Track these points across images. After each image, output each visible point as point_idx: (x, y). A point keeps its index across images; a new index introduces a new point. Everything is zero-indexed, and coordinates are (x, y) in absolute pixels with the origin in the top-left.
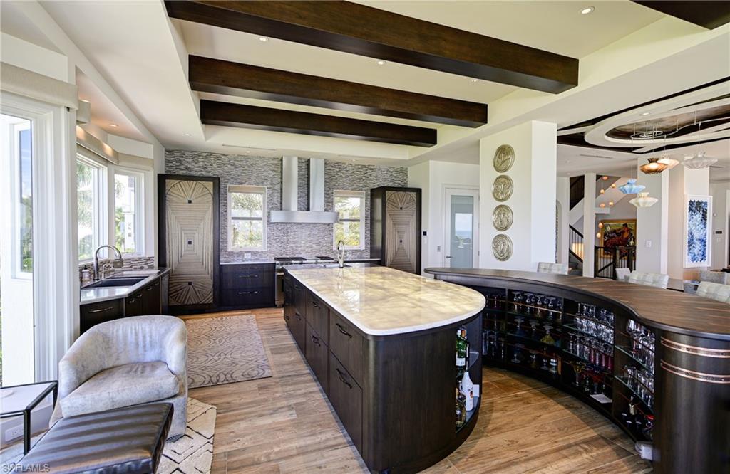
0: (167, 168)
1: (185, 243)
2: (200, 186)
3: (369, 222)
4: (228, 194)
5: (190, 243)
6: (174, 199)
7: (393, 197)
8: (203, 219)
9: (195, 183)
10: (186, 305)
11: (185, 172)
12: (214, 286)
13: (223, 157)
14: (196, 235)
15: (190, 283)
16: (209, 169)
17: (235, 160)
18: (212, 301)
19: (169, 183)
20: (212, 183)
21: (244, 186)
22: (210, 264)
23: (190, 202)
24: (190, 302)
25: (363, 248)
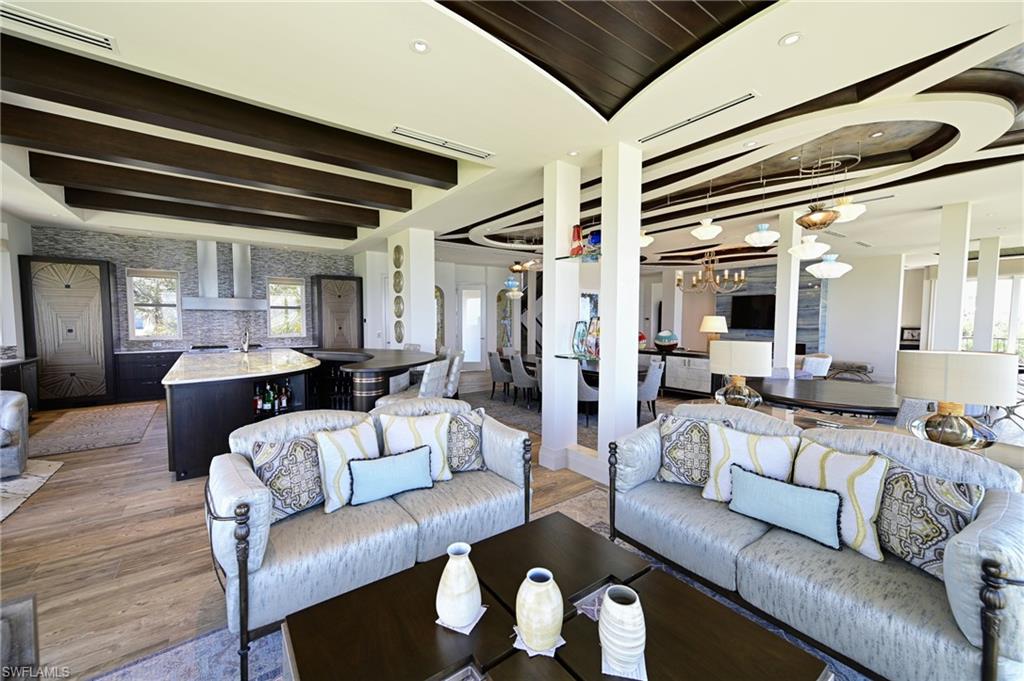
0: (36, 248)
1: (62, 331)
2: (82, 269)
3: (310, 308)
4: (128, 278)
5: (70, 331)
6: (45, 283)
7: (329, 285)
8: (87, 305)
9: (73, 266)
10: (69, 398)
11: (63, 252)
12: (106, 377)
13: (117, 237)
14: (79, 324)
15: (73, 375)
16: (99, 250)
17: (134, 242)
18: (104, 392)
19: (36, 266)
20: (98, 267)
21: (148, 270)
22: (100, 354)
23: (68, 286)
24: (74, 395)
25: (305, 335)
